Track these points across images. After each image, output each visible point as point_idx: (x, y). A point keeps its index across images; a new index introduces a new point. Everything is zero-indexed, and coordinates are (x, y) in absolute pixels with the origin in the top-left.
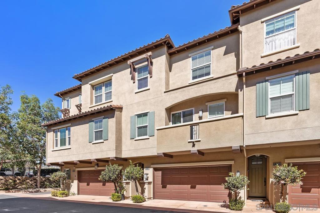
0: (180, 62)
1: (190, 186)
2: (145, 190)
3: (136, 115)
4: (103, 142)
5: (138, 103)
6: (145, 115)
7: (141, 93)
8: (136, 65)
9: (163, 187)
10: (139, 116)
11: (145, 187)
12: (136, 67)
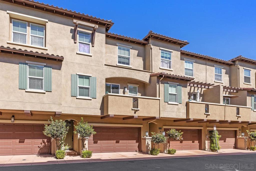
0: (110, 45)
1: (115, 141)
2: (85, 146)
3: (78, 75)
4: (45, 93)
5: (80, 64)
6: (88, 77)
7: (84, 56)
8: (78, 28)
9: (94, 143)
10: (81, 77)
11: (85, 143)
12: (78, 29)
